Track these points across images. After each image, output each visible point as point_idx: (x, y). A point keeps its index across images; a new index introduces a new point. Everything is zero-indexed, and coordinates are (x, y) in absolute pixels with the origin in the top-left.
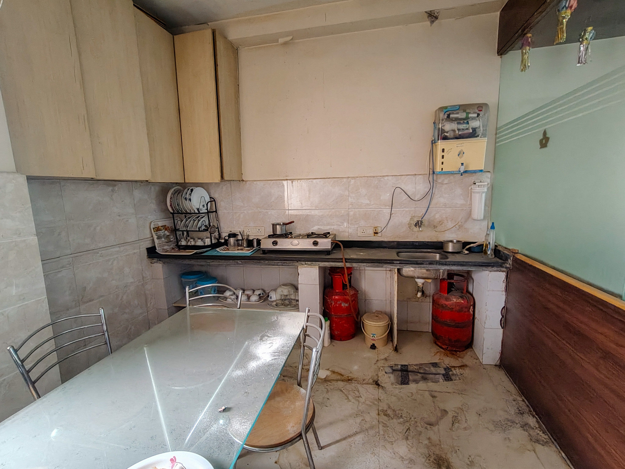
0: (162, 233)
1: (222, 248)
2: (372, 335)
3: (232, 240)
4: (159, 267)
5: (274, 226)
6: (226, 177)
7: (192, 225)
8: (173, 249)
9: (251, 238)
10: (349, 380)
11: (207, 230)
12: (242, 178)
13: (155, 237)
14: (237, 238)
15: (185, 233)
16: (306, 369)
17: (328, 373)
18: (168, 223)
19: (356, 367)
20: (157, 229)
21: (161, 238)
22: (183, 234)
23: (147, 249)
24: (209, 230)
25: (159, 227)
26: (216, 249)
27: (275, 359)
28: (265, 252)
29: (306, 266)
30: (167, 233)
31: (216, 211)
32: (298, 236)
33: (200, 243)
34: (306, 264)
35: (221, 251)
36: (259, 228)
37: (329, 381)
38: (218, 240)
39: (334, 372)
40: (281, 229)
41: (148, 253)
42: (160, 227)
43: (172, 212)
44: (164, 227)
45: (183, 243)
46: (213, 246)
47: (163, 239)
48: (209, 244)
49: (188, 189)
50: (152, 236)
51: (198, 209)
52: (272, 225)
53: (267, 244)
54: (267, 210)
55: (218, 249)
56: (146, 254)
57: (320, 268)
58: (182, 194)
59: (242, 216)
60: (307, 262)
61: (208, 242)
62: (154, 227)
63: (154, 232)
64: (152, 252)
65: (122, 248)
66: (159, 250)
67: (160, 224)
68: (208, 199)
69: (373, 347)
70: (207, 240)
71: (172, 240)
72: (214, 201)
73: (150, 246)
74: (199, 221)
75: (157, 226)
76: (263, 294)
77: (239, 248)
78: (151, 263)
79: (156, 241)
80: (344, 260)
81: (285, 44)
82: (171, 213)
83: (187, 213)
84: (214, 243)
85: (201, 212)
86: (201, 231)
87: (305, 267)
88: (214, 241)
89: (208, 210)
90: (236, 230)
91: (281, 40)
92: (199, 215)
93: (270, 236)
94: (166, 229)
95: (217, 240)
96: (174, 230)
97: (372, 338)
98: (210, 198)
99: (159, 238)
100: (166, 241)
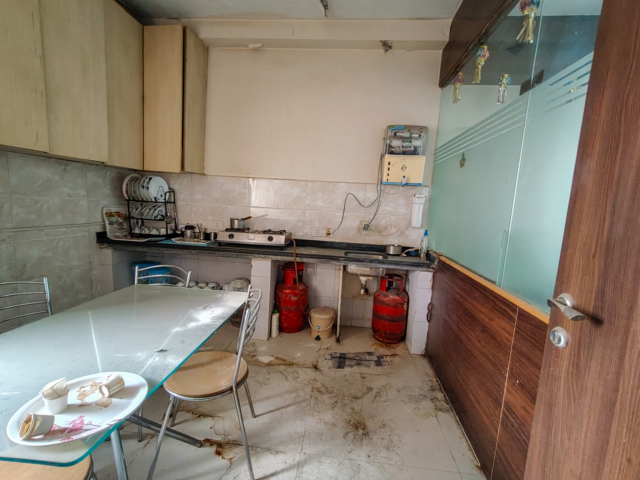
0: (114, 220)
1: (176, 239)
2: (317, 328)
3: (189, 232)
4: (108, 253)
5: (232, 220)
6: (187, 169)
7: (148, 213)
8: (125, 236)
9: (208, 232)
10: (291, 364)
11: (163, 220)
12: (204, 172)
13: (107, 222)
14: (194, 230)
15: (140, 222)
16: (251, 355)
17: (272, 359)
18: (123, 210)
19: (299, 355)
20: (110, 215)
21: (113, 224)
22: (138, 223)
23: (97, 233)
24: (165, 220)
25: (112, 212)
26: (172, 239)
28: (220, 244)
29: (259, 258)
30: (120, 220)
31: (174, 203)
32: (254, 232)
33: (154, 232)
35: (176, 241)
36: (218, 222)
37: (272, 365)
38: (174, 231)
39: (277, 358)
40: (239, 224)
41: (97, 238)
42: (113, 214)
43: (127, 198)
44: (117, 214)
45: (137, 231)
46: (168, 237)
47: (115, 226)
48: (165, 233)
49: (147, 178)
50: (104, 221)
51: (155, 198)
52: (230, 220)
53: (224, 237)
54: (227, 205)
55: (173, 239)
56: (96, 239)
57: (273, 262)
58: (140, 181)
59: (201, 209)
60: (260, 256)
61: (163, 232)
62: (106, 212)
63: (106, 217)
64: (102, 238)
65: (70, 229)
66: (109, 235)
67: (114, 210)
68: (166, 189)
69: (318, 338)
70: (162, 230)
71: (125, 227)
72: (173, 192)
73: (100, 230)
74: (155, 210)
75: (110, 212)
76: (216, 287)
77: (195, 240)
78: (100, 248)
79: (108, 227)
80: (295, 255)
81: (255, 50)
82: (126, 200)
83: (143, 201)
84: (170, 234)
85: (158, 201)
86: (157, 220)
87: (259, 260)
88: (170, 232)
89: (165, 201)
90: (193, 223)
91: (251, 46)
92: (156, 204)
93: (227, 230)
94: (119, 216)
95: (173, 231)
96: (128, 218)
97: (317, 330)
98: (169, 188)
99: (111, 223)
100: (118, 227)
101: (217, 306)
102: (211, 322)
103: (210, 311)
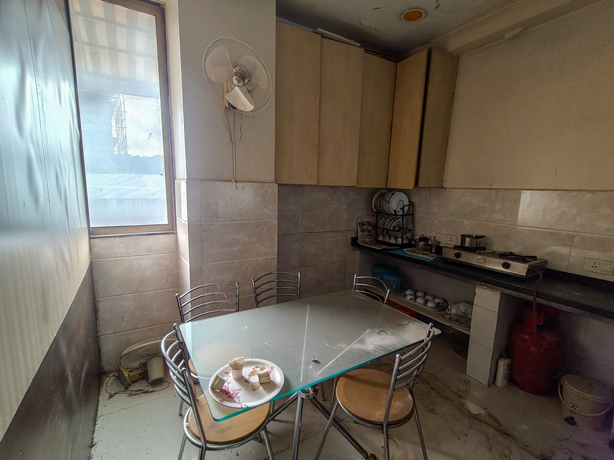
0: (365, 228)
1: (410, 249)
2: (571, 405)
3: (421, 243)
4: (358, 253)
5: (464, 237)
6: (421, 184)
7: (388, 224)
8: (372, 242)
9: (441, 245)
10: (506, 434)
11: (400, 231)
12: (443, 185)
13: (359, 229)
14: (428, 242)
15: (386, 231)
16: (459, 395)
17: (483, 412)
18: (372, 220)
19: (525, 427)
20: (362, 224)
21: (364, 231)
22: (384, 231)
23: (352, 238)
24: (401, 231)
25: (364, 222)
26: (404, 249)
27: (376, 351)
28: (447, 261)
29: (485, 287)
30: (370, 228)
31: (412, 215)
33: (393, 241)
34: (486, 286)
35: (407, 252)
36: (451, 237)
37: (480, 421)
38: (410, 241)
39: (490, 415)
40: (471, 242)
41: (352, 241)
42: (365, 223)
43: (375, 211)
44: (368, 223)
45: (380, 238)
46: (403, 246)
47: (366, 233)
48: (400, 243)
49: (391, 193)
50: (357, 229)
51: (395, 211)
52: (461, 236)
53: (451, 255)
54: (463, 219)
55: (405, 250)
56: (351, 242)
57: (502, 294)
58: (385, 197)
59: (436, 222)
60: (487, 284)
61: (399, 241)
62: (360, 222)
63: (359, 226)
64: (354, 241)
65: (334, 235)
66: (359, 242)
67: (366, 220)
68: (406, 202)
69: (571, 421)
70: (399, 239)
71: (373, 234)
72: (413, 205)
73: (354, 236)
74: (394, 221)
75: (362, 221)
76: (443, 304)
77: (425, 252)
78: (353, 250)
79: (360, 234)
80: (535, 294)
82: (375, 212)
83: (386, 214)
84: (405, 243)
85: (398, 214)
86: (396, 231)
87: (484, 289)
88: (405, 242)
89: (405, 213)
90: (428, 235)
92: (395, 217)
93: (456, 247)
94: (369, 225)
95: (408, 242)
96: (376, 227)
97: (571, 409)
98: (409, 202)
99: (362, 231)
100: (368, 234)
101: (392, 334)
102: (373, 350)
103: (382, 337)
